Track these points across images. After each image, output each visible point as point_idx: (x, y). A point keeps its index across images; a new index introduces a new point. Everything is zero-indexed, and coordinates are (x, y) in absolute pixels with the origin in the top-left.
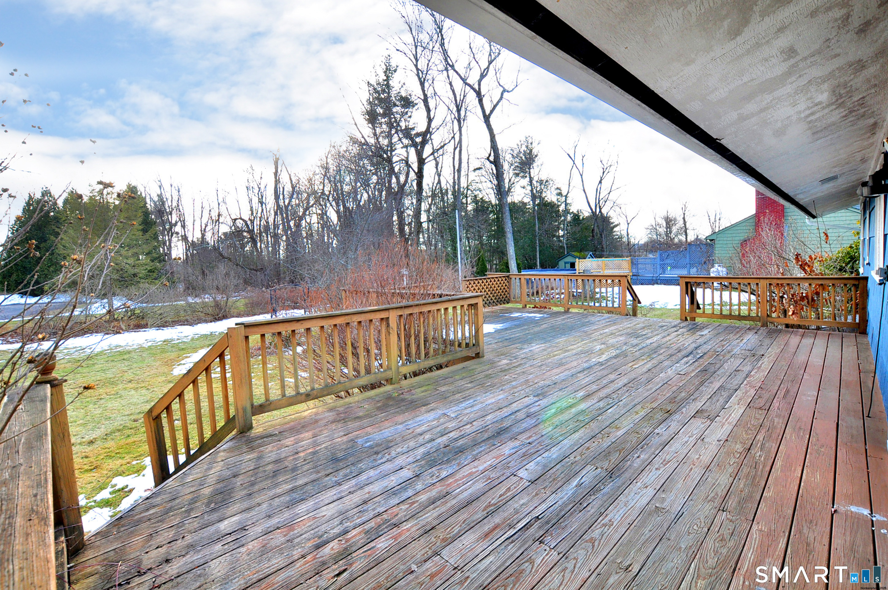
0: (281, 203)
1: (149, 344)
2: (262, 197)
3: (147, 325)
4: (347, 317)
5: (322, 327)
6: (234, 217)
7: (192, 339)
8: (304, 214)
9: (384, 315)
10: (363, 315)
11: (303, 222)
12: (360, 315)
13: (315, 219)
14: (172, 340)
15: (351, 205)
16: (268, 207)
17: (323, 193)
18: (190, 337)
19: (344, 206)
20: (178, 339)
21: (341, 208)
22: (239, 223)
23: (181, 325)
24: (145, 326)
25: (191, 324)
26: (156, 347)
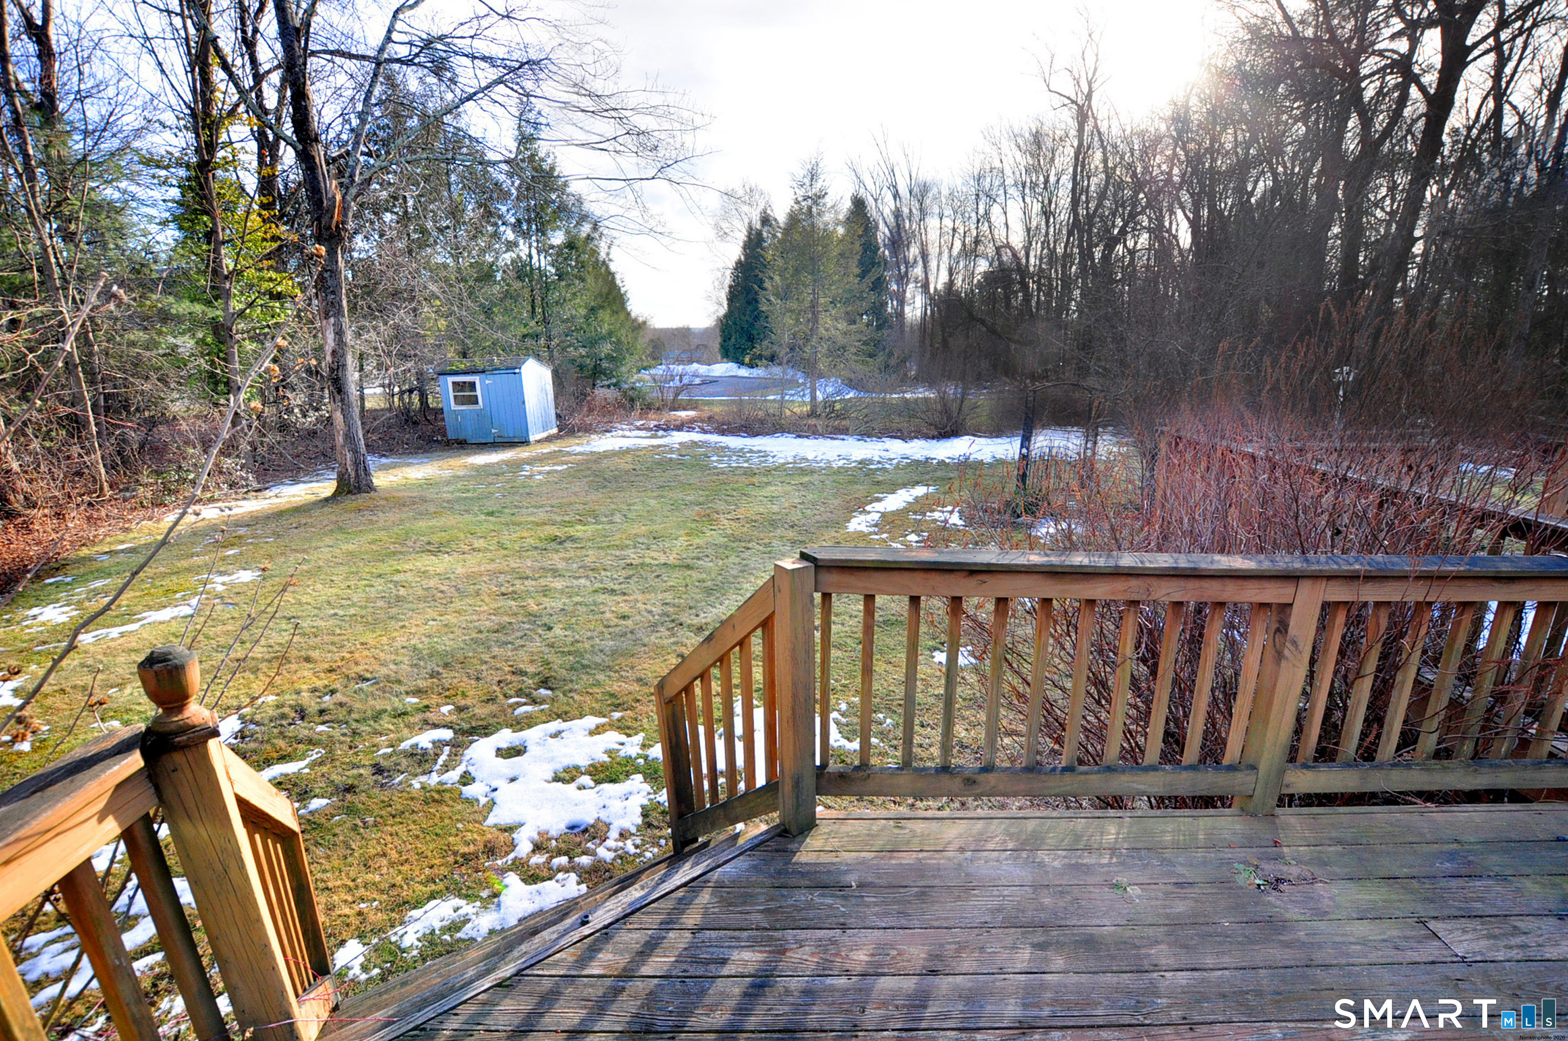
0: (1082, 212)
1: (841, 463)
2: (1050, 202)
3: (847, 430)
4: (1134, 582)
5: (1047, 602)
6: (999, 244)
7: (897, 467)
8: (1123, 232)
9: (1273, 593)
10: (1193, 584)
11: (1120, 249)
12: (1182, 583)
13: (1144, 239)
14: (871, 461)
15: (1227, 204)
16: (1058, 220)
17: (1169, 180)
18: (895, 462)
19: (1212, 208)
20: (879, 462)
21: (1205, 212)
22: (1007, 257)
23: (892, 437)
24: (845, 431)
25: (904, 438)
26: (847, 470)
